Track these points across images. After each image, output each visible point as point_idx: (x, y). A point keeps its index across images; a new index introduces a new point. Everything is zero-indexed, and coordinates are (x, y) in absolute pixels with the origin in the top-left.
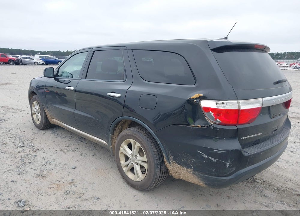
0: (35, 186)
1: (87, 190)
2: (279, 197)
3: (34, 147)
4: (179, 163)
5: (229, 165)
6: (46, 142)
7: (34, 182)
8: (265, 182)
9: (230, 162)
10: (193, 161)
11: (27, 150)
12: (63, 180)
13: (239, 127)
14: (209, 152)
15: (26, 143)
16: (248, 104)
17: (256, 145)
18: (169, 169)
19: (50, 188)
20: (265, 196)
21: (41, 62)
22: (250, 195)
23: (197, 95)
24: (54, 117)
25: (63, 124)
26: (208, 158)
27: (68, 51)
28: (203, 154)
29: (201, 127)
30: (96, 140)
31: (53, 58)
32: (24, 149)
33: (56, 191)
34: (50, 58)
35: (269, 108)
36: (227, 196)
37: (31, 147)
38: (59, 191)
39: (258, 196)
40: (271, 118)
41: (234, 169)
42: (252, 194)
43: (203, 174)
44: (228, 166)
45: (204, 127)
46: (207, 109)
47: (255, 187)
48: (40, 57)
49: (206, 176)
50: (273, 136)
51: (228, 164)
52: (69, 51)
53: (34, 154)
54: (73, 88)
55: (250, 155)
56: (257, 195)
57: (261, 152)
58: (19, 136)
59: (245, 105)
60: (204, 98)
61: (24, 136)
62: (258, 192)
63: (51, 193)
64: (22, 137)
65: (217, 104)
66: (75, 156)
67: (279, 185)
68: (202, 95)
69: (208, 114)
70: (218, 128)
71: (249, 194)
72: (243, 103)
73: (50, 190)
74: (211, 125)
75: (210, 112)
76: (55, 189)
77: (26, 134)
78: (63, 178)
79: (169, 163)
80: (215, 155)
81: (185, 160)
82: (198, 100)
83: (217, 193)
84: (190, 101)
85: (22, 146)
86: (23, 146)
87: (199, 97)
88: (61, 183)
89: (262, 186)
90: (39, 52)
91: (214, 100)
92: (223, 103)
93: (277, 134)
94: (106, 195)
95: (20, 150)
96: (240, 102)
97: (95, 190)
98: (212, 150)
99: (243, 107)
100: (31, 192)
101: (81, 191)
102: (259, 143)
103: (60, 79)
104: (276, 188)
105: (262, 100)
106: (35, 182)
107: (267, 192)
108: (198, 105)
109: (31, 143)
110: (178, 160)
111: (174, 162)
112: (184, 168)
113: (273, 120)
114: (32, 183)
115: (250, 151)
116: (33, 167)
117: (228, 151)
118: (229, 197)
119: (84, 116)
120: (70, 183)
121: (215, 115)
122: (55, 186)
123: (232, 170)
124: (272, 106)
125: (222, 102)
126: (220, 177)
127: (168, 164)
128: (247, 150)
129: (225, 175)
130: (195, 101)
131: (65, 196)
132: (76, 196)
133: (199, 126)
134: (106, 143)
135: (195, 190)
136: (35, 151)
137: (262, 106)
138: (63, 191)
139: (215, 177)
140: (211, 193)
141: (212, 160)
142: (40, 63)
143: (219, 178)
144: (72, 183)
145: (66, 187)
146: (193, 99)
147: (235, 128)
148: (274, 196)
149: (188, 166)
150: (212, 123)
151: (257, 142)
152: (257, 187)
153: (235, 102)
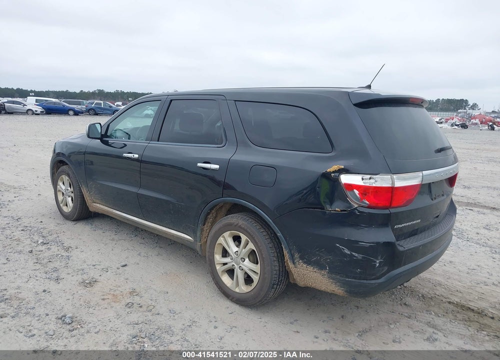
0: (81, 297)
1: (158, 301)
2: (425, 306)
3: (65, 245)
4: (308, 263)
5: (380, 263)
6: (80, 237)
7: (77, 292)
8: (406, 287)
9: (381, 259)
10: (330, 259)
11: (54, 249)
12: (119, 289)
13: (393, 211)
14: (353, 245)
15: (50, 238)
16: (405, 179)
17: (413, 237)
18: (293, 273)
19: (103, 299)
20: (405, 304)
21: (39, 109)
22: (386, 303)
23: (335, 167)
24: (98, 201)
25: (114, 211)
26: (351, 254)
27: (82, 91)
28: (344, 249)
29: (341, 211)
30: (173, 235)
31: (59, 104)
32: (49, 247)
33: (113, 304)
34: (55, 103)
35: (429, 185)
36: (356, 306)
37: (59, 244)
38: (118, 304)
39: (397, 305)
40: (432, 199)
41: (386, 268)
42: (389, 302)
43: (342, 277)
44: (378, 265)
45: (346, 211)
46: (351, 187)
47: (393, 293)
48: (37, 101)
49: (347, 279)
50: (435, 224)
51: (378, 262)
52: (84, 91)
53: (65, 254)
54: (136, 156)
55: (407, 250)
56: (395, 304)
57: (420, 246)
58: (36, 229)
59: (401, 181)
60: (346, 171)
61: (44, 228)
62: (397, 301)
63: (106, 306)
64: (42, 230)
65: (363, 179)
66: (130, 257)
67: (424, 291)
68: (343, 167)
69: (351, 192)
70: (365, 213)
71: (384, 303)
72: (398, 179)
73: (103, 302)
74: (356, 209)
75: (355, 190)
76: (111, 301)
77: (45, 226)
78: (119, 287)
79: (294, 263)
80: (359, 250)
81: (317, 259)
82: (337, 174)
83: (342, 302)
84: (326, 176)
85: (45, 243)
86: (47, 242)
87: (339, 169)
88: (118, 292)
89: (402, 292)
90: (31, 91)
91: (359, 174)
92: (370, 178)
93: (440, 222)
94: (186, 307)
95: (44, 248)
96: (395, 176)
97: (169, 301)
98: (357, 242)
99: (398, 184)
100: (77, 305)
101: (150, 302)
102: (416, 234)
103: (111, 141)
104: (420, 295)
105: (421, 174)
106: (79, 292)
107: (408, 300)
108: (337, 181)
109: (57, 239)
110: (306, 259)
111: (301, 261)
112: (315, 270)
113: (435, 202)
114: (75, 293)
115: (406, 245)
116: (70, 272)
117: (378, 243)
118: (358, 307)
119: (157, 199)
120: (130, 293)
121: (360, 194)
122: (110, 297)
123: (383, 270)
124: (433, 183)
125: (369, 176)
126: (367, 280)
127: (291, 265)
128: (402, 242)
129: (373, 277)
130: (333, 175)
131: (128, 310)
132: (144, 308)
133: (338, 210)
134: (191, 238)
135: (311, 299)
136: (67, 249)
137: (422, 182)
138: (124, 303)
139: (359, 281)
140: (333, 302)
141: (356, 257)
142: (36, 111)
143: (365, 281)
144: (133, 292)
145: (126, 298)
146: (330, 173)
147: (387, 212)
148: (418, 305)
149: (321, 267)
150: (356, 206)
151: (414, 232)
152: (396, 293)
153: (388, 177)
